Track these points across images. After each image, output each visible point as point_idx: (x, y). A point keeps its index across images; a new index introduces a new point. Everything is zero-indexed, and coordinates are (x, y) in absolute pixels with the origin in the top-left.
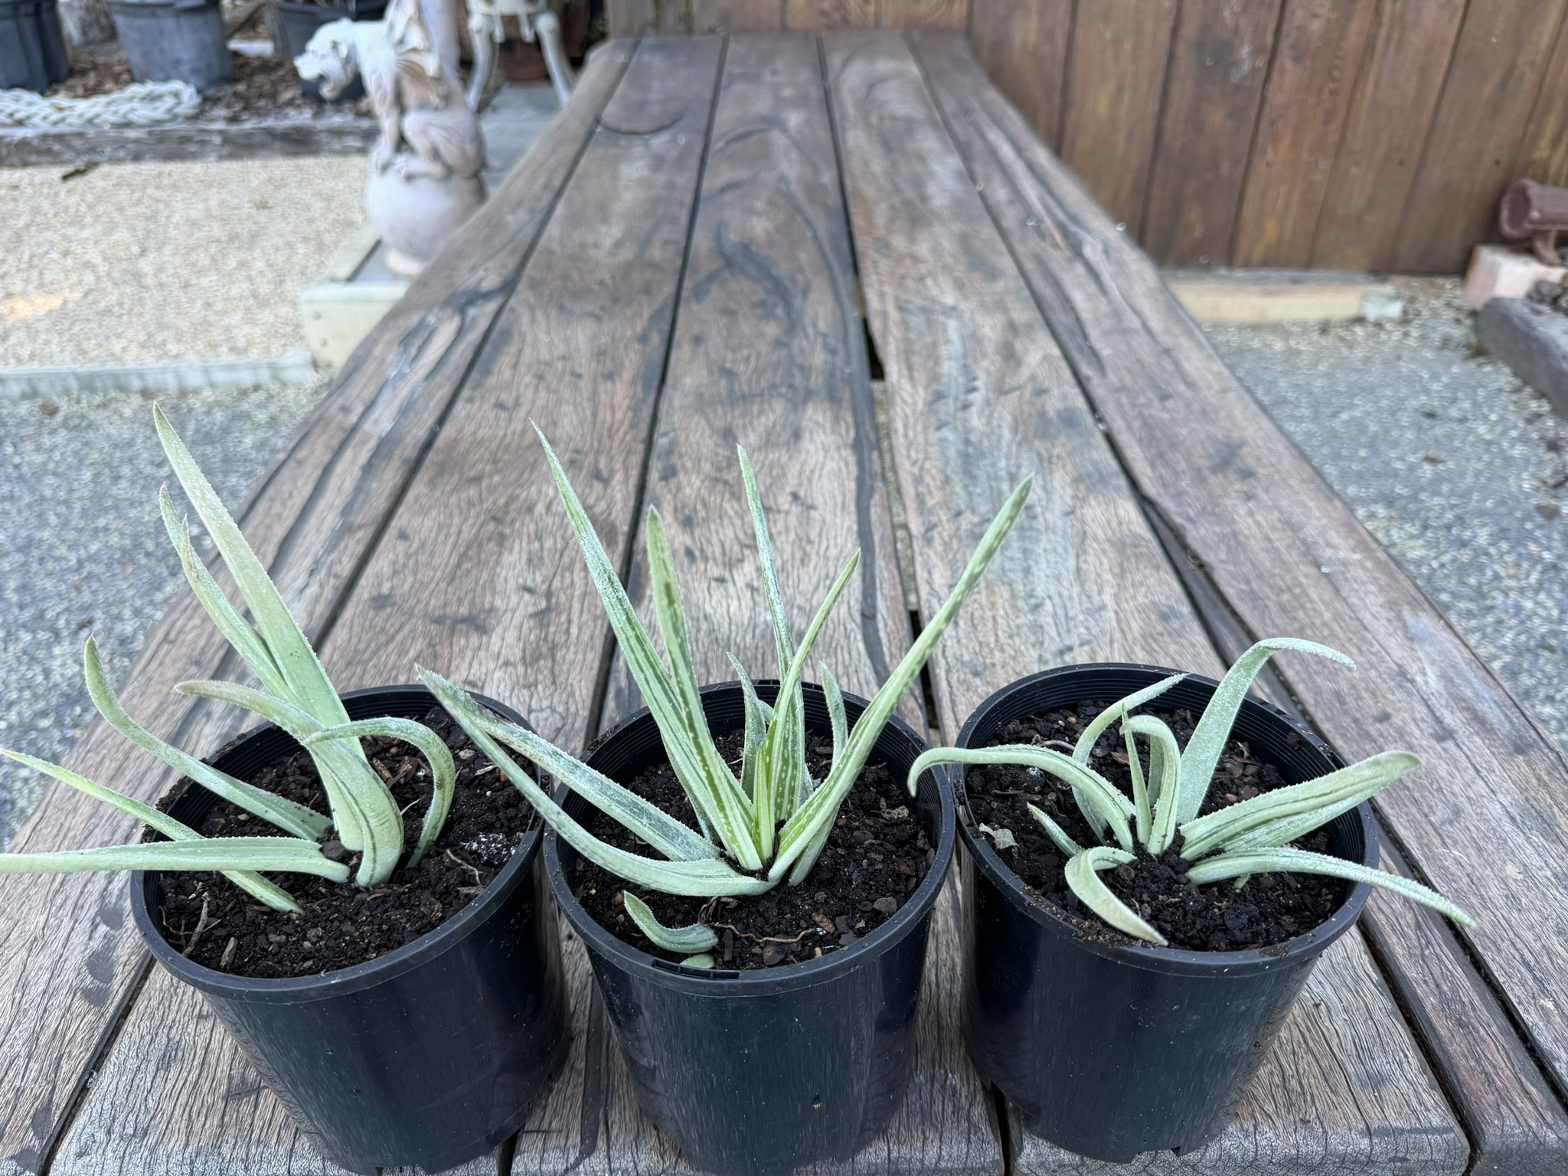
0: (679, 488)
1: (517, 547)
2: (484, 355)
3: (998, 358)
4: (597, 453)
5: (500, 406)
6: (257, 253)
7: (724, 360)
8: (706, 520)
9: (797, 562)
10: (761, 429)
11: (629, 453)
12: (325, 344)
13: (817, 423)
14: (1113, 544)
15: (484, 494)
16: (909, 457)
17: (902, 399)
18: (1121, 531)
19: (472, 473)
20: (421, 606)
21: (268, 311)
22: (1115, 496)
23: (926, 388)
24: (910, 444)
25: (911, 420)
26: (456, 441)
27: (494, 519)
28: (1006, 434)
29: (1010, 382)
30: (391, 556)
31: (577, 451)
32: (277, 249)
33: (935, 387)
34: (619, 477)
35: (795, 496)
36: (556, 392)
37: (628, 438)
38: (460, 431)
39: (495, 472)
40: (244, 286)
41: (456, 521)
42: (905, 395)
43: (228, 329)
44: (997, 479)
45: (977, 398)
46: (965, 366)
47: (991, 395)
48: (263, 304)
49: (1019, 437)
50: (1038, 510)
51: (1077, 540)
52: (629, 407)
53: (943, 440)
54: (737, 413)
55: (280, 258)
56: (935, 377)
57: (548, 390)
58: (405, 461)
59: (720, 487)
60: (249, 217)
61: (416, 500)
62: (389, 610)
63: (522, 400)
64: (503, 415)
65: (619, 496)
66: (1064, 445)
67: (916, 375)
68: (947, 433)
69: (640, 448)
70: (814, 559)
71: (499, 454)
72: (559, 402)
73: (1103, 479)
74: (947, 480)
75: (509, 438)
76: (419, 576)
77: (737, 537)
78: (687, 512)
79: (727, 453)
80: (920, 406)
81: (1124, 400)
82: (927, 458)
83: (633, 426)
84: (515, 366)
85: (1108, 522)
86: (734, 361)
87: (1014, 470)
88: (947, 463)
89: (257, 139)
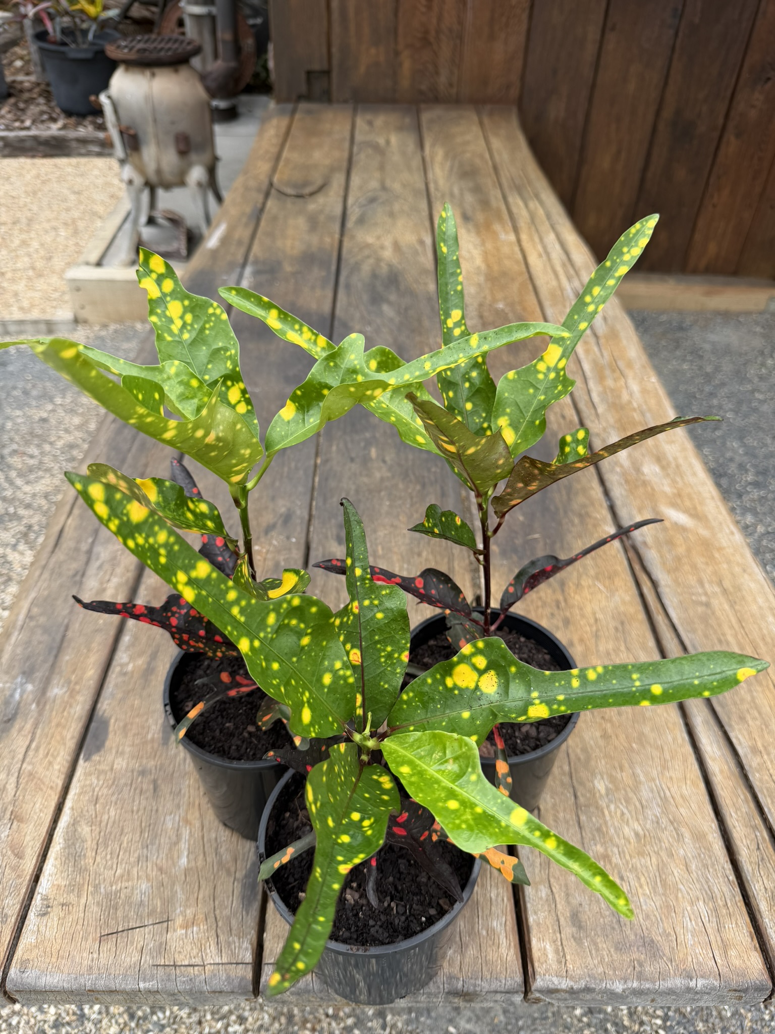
6: (33, 235)
12: (83, 307)
21: (42, 280)
32: (46, 232)
40: (26, 259)
43: (16, 294)
48: (40, 276)
55: (48, 239)
60: (25, 205)
89: (28, 144)
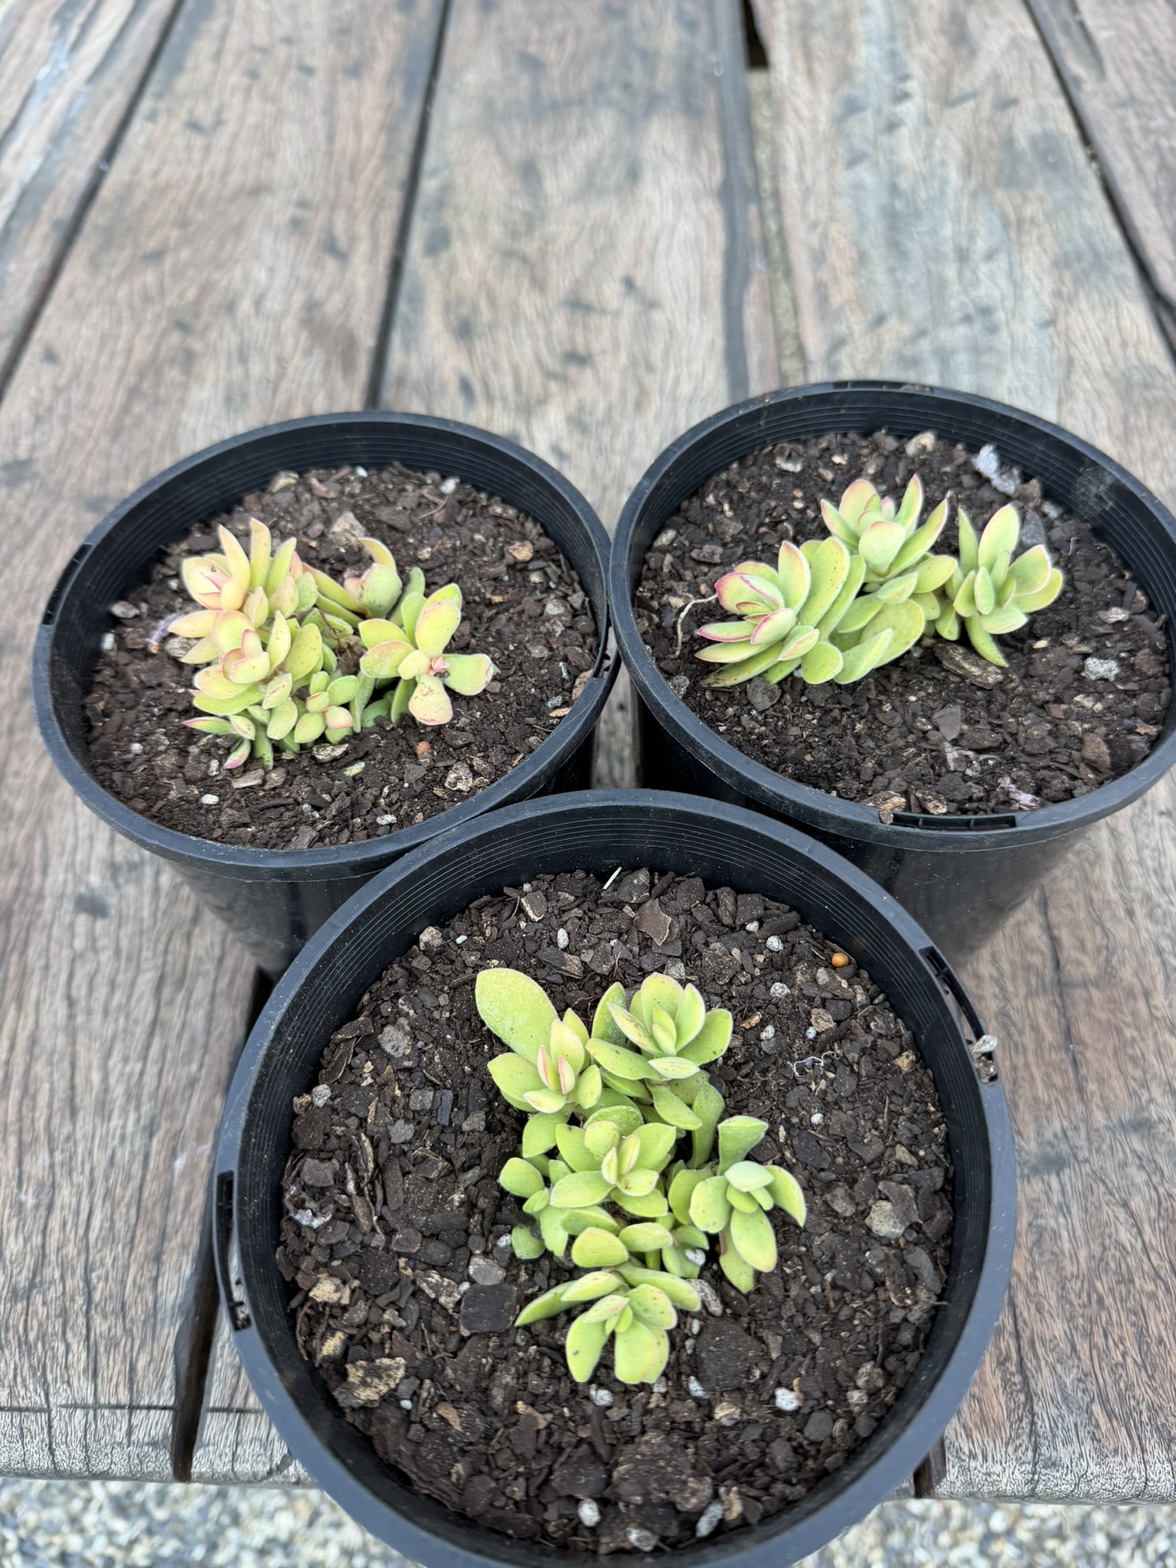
0: (453, 268)
1: (210, 375)
2: (174, 39)
3: (942, 41)
4: (333, 207)
5: (194, 126)
7: (526, 40)
8: (493, 326)
9: (630, 406)
10: (579, 164)
11: (380, 207)
13: (664, 152)
14: (1113, 382)
15: (167, 281)
16: (804, 214)
17: (796, 111)
18: (1126, 358)
19: (151, 245)
20: (72, 480)
22: (1120, 296)
23: (833, 91)
24: (807, 193)
25: (809, 149)
26: (130, 188)
27: (182, 326)
28: (954, 176)
29: (962, 84)
30: (33, 392)
31: (303, 204)
33: (846, 90)
34: (363, 248)
35: (629, 284)
36: (275, 99)
37: (379, 181)
38: (136, 170)
39: (185, 241)
41: (126, 329)
42: (799, 103)
44: (937, 256)
45: (909, 110)
46: (893, 54)
47: (931, 106)
49: (973, 184)
50: (1001, 316)
51: (1059, 373)
52: (383, 126)
53: (858, 186)
54: (545, 132)
56: (845, 74)
57: (265, 97)
58: (56, 224)
59: (514, 266)
61: (71, 292)
62: (27, 486)
63: (226, 115)
64: (199, 141)
65: (362, 284)
66: (1041, 199)
67: (818, 69)
68: (864, 174)
69: (395, 196)
70: (655, 400)
71: (191, 211)
72: (279, 117)
73: (1099, 263)
74: (863, 259)
75: (205, 181)
76: (72, 427)
77: (539, 361)
78: (465, 310)
79: (528, 207)
80: (824, 123)
81: (1133, 122)
82: (832, 219)
83: (387, 158)
84: (218, 56)
85: (1107, 341)
86: (542, 42)
87: (964, 243)
88: (863, 228)
